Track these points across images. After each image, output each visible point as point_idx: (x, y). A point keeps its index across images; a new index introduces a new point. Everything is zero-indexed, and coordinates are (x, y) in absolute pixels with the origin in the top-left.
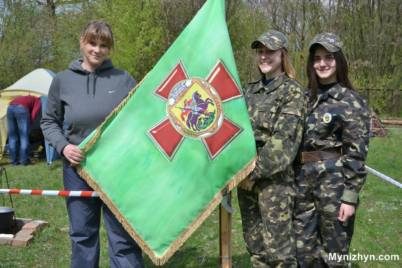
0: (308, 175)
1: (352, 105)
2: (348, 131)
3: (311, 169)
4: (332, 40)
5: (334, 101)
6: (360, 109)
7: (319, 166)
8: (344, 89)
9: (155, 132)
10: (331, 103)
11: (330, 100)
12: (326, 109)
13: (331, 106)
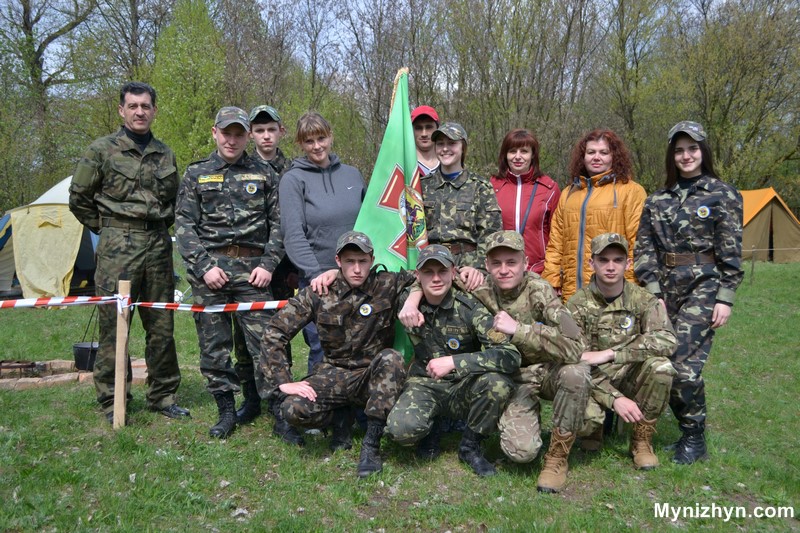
0: (680, 280)
1: (725, 195)
2: (726, 223)
3: (684, 273)
4: (696, 129)
5: (705, 194)
6: (735, 201)
7: (695, 271)
8: (713, 181)
9: (397, 247)
10: (702, 195)
11: (699, 192)
12: (698, 202)
13: (702, 198)
